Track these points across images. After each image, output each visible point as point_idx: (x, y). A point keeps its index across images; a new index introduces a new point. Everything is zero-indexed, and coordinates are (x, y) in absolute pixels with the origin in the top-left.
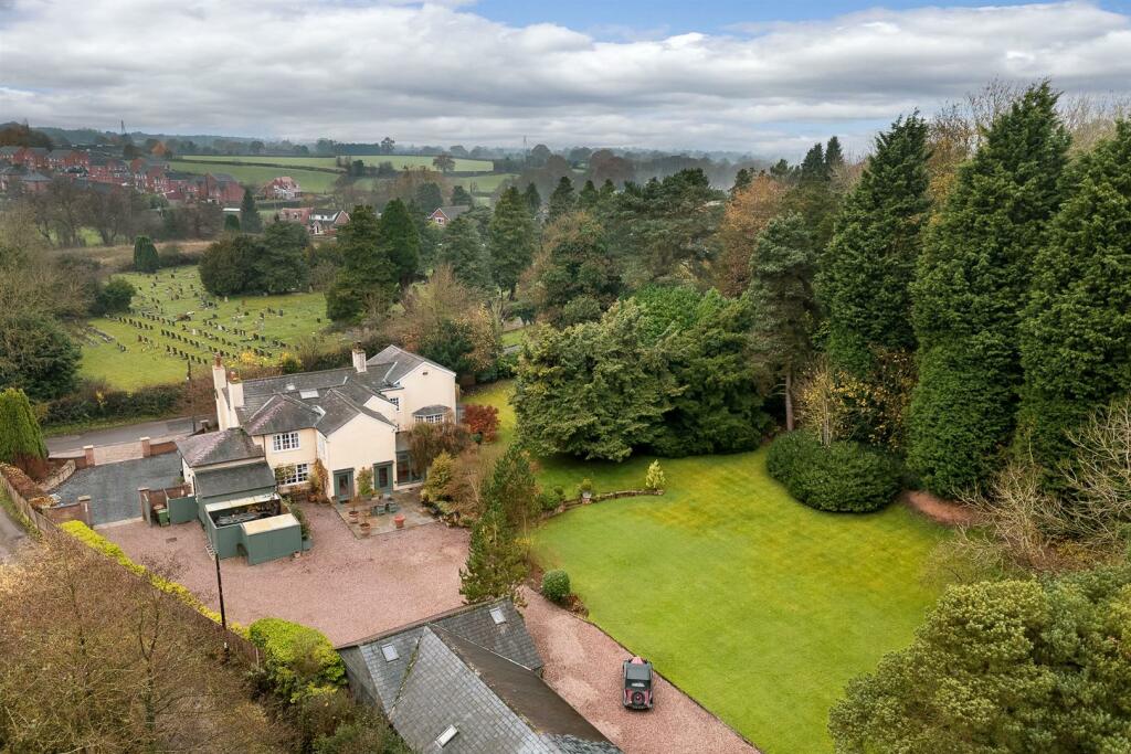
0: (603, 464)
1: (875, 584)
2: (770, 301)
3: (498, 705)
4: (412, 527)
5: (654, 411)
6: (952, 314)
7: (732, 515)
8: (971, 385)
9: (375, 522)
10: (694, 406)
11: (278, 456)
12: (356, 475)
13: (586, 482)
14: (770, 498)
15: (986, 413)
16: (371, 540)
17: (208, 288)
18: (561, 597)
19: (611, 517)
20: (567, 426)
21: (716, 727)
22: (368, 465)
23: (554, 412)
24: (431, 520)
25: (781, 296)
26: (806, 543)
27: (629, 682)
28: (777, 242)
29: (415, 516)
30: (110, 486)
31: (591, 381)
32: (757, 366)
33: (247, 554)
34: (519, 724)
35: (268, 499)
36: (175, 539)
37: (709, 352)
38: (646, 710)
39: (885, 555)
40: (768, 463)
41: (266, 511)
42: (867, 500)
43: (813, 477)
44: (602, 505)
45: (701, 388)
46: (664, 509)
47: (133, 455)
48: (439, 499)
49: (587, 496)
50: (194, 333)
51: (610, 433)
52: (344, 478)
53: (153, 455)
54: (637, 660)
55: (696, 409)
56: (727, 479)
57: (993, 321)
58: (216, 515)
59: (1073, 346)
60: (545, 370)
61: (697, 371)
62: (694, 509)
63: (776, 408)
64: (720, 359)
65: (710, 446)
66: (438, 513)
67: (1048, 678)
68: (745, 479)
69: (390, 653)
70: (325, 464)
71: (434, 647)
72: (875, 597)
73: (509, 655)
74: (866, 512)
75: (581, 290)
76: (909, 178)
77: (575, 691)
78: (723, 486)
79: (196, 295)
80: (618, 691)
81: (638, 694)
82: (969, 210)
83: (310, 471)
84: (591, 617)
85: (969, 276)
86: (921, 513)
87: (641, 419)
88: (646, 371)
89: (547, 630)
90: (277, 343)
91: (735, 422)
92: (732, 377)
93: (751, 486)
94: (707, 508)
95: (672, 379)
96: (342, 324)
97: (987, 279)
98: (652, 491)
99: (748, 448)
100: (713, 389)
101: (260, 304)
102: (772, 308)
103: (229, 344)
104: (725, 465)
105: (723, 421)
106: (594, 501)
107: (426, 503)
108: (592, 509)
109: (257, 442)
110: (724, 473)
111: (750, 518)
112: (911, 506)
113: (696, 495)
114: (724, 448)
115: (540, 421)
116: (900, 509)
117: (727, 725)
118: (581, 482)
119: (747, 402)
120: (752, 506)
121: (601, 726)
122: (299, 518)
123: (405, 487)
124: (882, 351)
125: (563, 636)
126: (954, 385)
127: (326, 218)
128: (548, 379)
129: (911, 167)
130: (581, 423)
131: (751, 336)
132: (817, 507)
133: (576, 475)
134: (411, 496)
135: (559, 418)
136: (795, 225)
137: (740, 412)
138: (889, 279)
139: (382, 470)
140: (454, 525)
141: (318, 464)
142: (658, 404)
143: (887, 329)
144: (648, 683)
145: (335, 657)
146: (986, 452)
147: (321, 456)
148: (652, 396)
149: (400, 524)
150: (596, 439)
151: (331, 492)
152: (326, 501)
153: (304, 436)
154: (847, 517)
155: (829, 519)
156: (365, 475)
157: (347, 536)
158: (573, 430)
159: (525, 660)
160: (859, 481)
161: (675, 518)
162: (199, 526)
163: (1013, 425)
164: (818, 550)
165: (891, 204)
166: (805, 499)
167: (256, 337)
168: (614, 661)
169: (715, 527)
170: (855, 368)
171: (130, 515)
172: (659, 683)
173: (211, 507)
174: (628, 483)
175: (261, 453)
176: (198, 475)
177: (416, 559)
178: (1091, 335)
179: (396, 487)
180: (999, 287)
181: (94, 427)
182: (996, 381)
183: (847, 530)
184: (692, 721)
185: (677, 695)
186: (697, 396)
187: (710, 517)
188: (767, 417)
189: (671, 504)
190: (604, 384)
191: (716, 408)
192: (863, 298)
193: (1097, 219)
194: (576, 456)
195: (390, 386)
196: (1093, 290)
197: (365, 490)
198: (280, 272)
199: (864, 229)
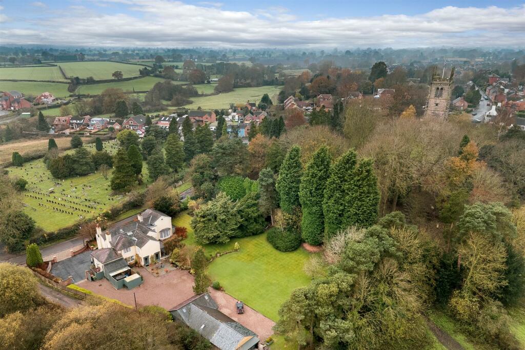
0: (222, 244)
1: (294, 272)
2: (264, 192)
3: (213, 319)
4: (170, 272)
5: (235, 227)
6: (308, 202)
7: (259, 256)
8: (314, 218)
9: (159, 271)
10: (246, 223)
11: (125, 255)
12: (150, 257)
13: (218, 251)
14: (268, 248)
15: (318, 225)
16: (160, 277)
17: (54, 176)
18: (218, 288)
19: (226, 260)
20: (211, 235)
21: (258, 314)
22: (153, 254)
23: (206, 231)
24: (175, 268)
25: (267, 190)
26: (278, 262)
27: (238, 308)
28: (265, 177)
29: (170, 268)
30: (68, 269)
31: (216, 222)
32: (262, 210)
33: (127, 287)
34: (218, 322)
35: (127, 269)
36: (101, 285)
37: (249, 207)
38: (243, 313)
39: (297, 263)
40: (267, 238)
41: (129, 273)
42: (293, 247)
43: (279, 243)
44: (223, 257)
45: (247, 218)
46: (241, 256)
47: (68, 256)
48: (176, 261)
49: (218, 255)
50: (60, 199)
51: (223, 235)
52: (146, 259)
53: (75, 256)
54: (239, 302)
55: (247, 224)
56: (256, 243)
57: (317, 204)
58: (114, 277)
59: (333, 213)
60: (202, 220)
61: (246, 213)
62: (248, 255)
63: (268, 219)
64: (252, 209)
65: (251, 234)
66: (177, 266)
67: (307, 302)
68: (261, 243)
69: (184, 310)
70: (140, 256)
71: (194, 308)
72: (294, 276)
73: (211, 306)
74: (293, 251)
75: (206, 180)
76: (296, 163)
77: (226, 311)
78: (256, 246)
79: (49, 178)
80: (236, 310)
81: (240, 310)
82: (310, 177)
83: (134, 257)
84: (226, 292)
85: (311, 193)
86: (306, 249)
87: (232, 230)
88: (232, 215)
89: (215, 297)
90: (95, 202)
91: (257, 227)
92: (256, 214)
93: (263, 245)
94: (252, 254)
95: (239, 216)
96: (118, 192)
97: (315, 194)
98: (236, 250)
99: (262, 232)
100: (251, 218)
101: (79, 181)
102: (265, 194)
103: (77, 204)
104: (256, 239)
105: (255, 227)
106: (220, 256)
107: (172, 263)
108: (221, 258)
109: (119, 252)
110: (256, 242)
111: (263, 256)
112: (304, 248)
113: (248, 250)
114: (255, 234)
115: (202, 234)
116: (301, 249)
117: (262, 314)
118: (216, 250)
119: (260, 221)
120: (264, 252)
121: (233, 318)
122: (139, 274)
123: (163, 258)
124: (294, 207)
125: (220, 298)
126: (310, 219)
127: (78, 122)
128: (204, 222)
129: (297, 160)
130: (215, 234)
131: (260, 201)
132: (280, 250)
133: (214, 247)
134: (167, 261)
135: (208, 232)
136: (269, 172)
137: (259, 223)
138: (294, 189)
139: (157, 255)
140: (182, 269)
141: (137, 255)
142: (236, 224)
143: (294, 201)
144: (243, 307)
145: (169, 313)
146: (319, 234)
147: (138, 253)
148: (234, 222)
149: (167, 271)
150: (219, 237)
151: (143, 263)
152: (141, 266)
153: (132, 248)
154: (288, 252)
155: (284, 254)
156: (152, 257)
157: (153, 277)
158: (213, 237)
159: (215, 307)
160: (290, 243)
161: (243, 258)
162: (105, 280)
163: (324, 228)
164: (280, 264)
165: (292, 170)
166: (277, 248)
167: (86, 200)
168: (233, 303)
169: (254, 260)
170: (288, 211)
171: (82, 279)
172: (245, 306)
173: (112, 274)
174: (229, 249)
175: (121, 255)
176: (105, 265)
177: (175, 281)
178: (335, 211)
179: (161, 259)
180: (318, 196)
181: (46, 246)
182: (319, 218)
183: (288, 256)
184: (253, 314)
185: (249, 308)
186: (246, 220)
187: (253, 257)
188: (266, 223)
189: (242, 254)
190: (220, 222)
191: (252, 223)
192: (288, 194)
193: (335, 185)
194: (214, 243)
195: (151, 225)
196: (335, 200)
197: (153, 261)
198: (85, 168)
199: (287, 176)
